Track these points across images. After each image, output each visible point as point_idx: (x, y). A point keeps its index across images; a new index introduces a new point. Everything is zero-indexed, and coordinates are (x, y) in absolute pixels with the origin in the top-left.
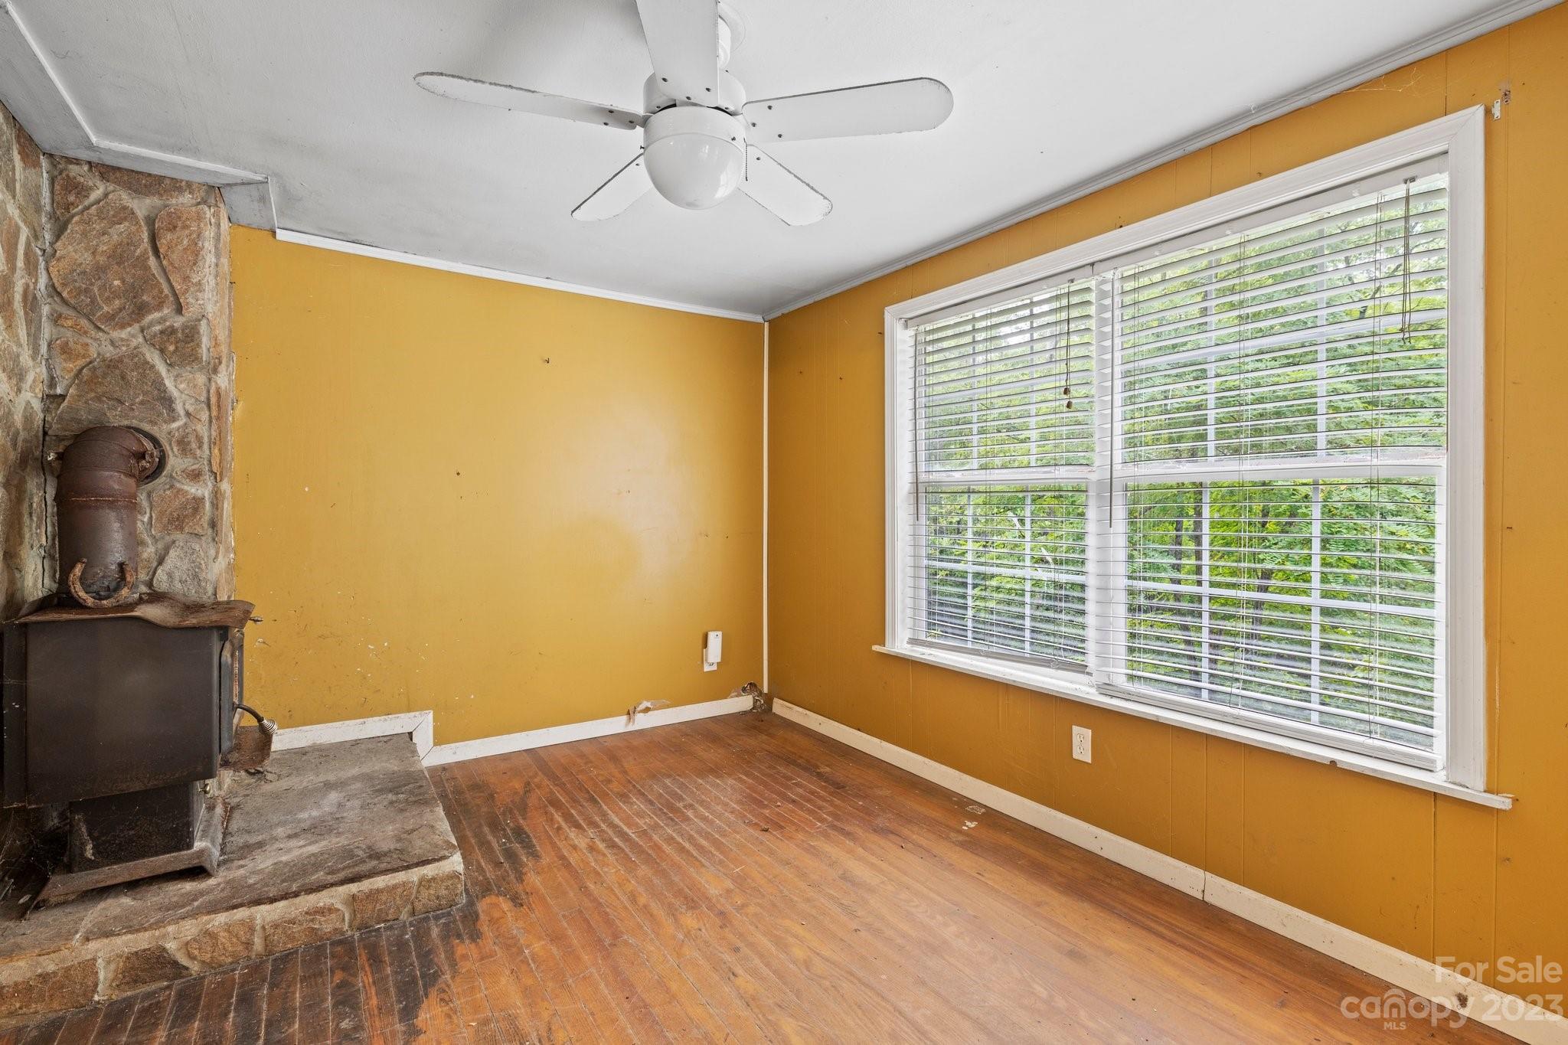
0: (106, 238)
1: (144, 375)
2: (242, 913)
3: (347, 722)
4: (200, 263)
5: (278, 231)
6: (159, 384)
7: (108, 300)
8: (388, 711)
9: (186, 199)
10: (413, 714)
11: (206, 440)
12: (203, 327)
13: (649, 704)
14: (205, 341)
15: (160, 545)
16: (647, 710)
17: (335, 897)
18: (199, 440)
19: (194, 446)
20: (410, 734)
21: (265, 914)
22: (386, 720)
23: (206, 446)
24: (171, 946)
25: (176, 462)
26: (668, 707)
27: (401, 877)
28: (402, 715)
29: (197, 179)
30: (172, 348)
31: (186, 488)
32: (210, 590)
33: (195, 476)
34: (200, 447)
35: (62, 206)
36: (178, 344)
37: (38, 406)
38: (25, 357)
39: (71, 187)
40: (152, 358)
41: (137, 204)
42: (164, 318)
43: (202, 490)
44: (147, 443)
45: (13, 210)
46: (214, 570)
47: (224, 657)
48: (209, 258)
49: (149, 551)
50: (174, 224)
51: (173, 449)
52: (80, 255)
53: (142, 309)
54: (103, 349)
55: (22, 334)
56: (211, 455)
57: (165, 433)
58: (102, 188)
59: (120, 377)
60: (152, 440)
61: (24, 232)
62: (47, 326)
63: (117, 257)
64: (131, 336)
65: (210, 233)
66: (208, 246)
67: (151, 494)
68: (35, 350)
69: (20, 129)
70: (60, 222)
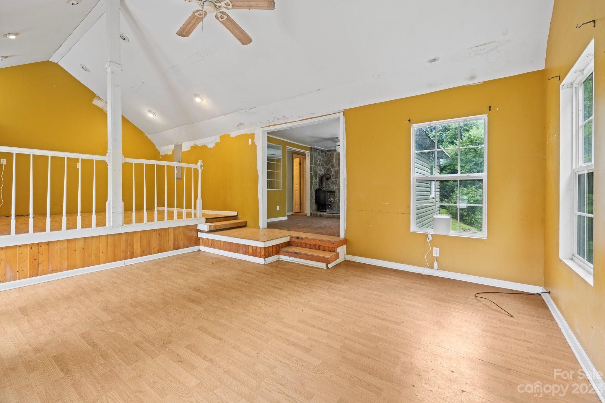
0: (328, 157)
6: (331, 170)
7: (328, 163)
9: (333, 152)
14: (334, 165)
25: (332, 177)
29: (333, 149)
32: (334, 190)
33: (333, 179)
35: (325, 155)
36: (332, 166)
37: (323, 173)
38: (322, 169)
39: (326, 153)
40: (331, 168)
41: (330, 153)
42: (331, 164)
43: (334, 180)
44: (328, 176)
45: (320, 157)
46: (335, 188)
47: (328, 194)
48: (334, 157)
49: (330, 186)
50: (332, 154)
51: (332, 176)
52: (326, 159)
53: (330, 163)
54: (328, 167)
55: (321, 167)
56: (335, 176)
57: (331, 175)
58: (327, 153)
59: (328, 170)
60: (330, 175)
61: (322, 158)
62: (324, 166)
63: (328, 159)
64: (329, 166)
65: (334, 154)
66: (334, 156)
67: (330, 180)
68: (323, 169)
69: (321, 150)
70: (325, 157)
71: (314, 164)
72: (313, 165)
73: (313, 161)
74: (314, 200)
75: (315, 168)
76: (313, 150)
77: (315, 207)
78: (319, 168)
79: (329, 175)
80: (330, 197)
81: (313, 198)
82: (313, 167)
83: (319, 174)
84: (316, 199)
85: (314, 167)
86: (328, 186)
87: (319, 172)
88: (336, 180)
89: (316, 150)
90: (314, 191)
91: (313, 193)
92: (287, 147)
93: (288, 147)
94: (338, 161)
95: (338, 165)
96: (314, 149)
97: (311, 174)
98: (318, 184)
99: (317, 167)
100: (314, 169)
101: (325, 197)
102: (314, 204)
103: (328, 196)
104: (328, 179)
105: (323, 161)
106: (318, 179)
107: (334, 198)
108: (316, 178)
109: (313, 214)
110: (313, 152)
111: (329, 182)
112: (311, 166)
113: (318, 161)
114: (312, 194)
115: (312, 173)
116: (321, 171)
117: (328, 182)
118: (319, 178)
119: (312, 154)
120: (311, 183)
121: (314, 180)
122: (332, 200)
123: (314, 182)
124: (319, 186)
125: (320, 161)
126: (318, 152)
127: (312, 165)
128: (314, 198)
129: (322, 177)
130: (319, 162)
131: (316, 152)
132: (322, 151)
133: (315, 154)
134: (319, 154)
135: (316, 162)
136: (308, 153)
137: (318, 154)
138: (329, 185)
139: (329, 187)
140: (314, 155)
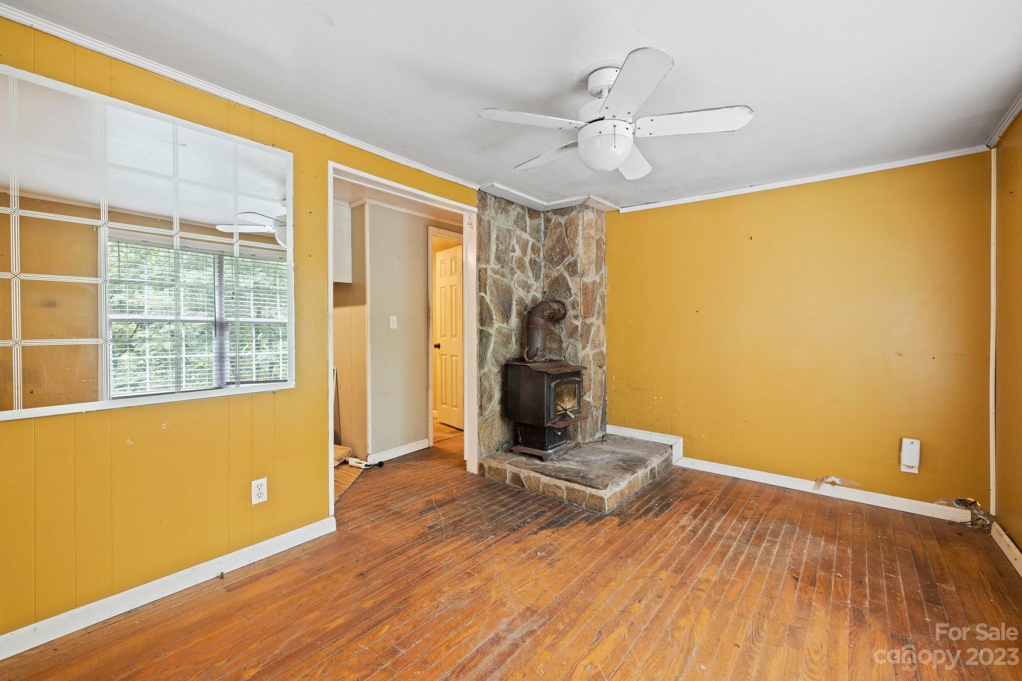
0: (555, 235)
1: (563, 281)
2: (538, 475)
3: (645, 431)
4: (578, 236)
5: (620, 210)
6: (567, 285)
7: (556, 257)
8: (662, 431)
9: (574, 213)
10: (672, 436)
11: (579, 303)
12: (579, 260)
13: (837, 481)
14: (579, 265)
15: (567, 344)
16: (833, 483)
17: (563, 484)
18: (578, 303)
19: (576, 306)
20: (672, 446)
21: (544, 479)
22: (660, 435)
23: (579, 306)
24: (522, 476)
25: (571, 313)
26: (858, 488)
27: (583, 488)
28: (668, 435)
29: (576, 204)
30: (570, 270)
31: (574, 322)
32: (580, 361)
33: (576, 317)
34: (578, 306)
35: (546, 228)
36: (572, 268)
37: (539, 296)
38: (531, 281)
39: (548, 220)
40: (566, 274)
41: (563, 220)
42: (569, 259)
43: (578, 323)
44: (555, 306)
45: (526, 236)
46: (581, 354)
47: (553, 384)
48: (580, 233)
49: (564, 345)
50: (571, 224)
51: (569, 308)
52: (549, 243)
53: (564, 257)
54: (555, 274)
55: (530, 274)
56: (581, 309)
57: (568, 302)
58: (554, 218)
59: (558, 284)
60: (563, 305)
61: (532, 241)
62: (543, 269)
63: (558, 241)
64: (561, 268)
65: (580, 223)
66: (580, 228)
67: (565, 324)
68: (537, 278)
69: (529, 209)
70: (546, 234)
71: (498, 259)
72: (493, 264)
73: (493, 247)
74: (495, 406)
75: (503, 276)
76: (491, 202)
77: (499, 432)
78: (518, 275)
79: (558, 302)
80: (559, 396)
81: (490, 398)
82: (489, 273)
83: (521, 301)
84: (504, 401)
85: (496, 272)
86: (555, 346)
87: (518, 292)
88: (588, 321)
89: (505, 203)
90: (495, 370)
91: (492, 377)
92: (332, 165)
93: (335, 170)
94: (595, 250)
95: (593, 266)
96: (495, 197)
97: (481, 302)
98: (514, 340)
99: (512, 273)
100: (494, 281)
101: (539, 399)
102: (498, 423)
103: (552, 394)
104: (557, 318)
105: (535, 250)
106: (514, 321)
107: (578, 396)
108: (506, 317)
109: (490, 467)
110: (490, 213)
111: (562, 330)
112: (483, 266)
113: (514, 251)
114: (486, 383)
115: (488, 298)
116: (527, 287)
117: (556, 329)
118: (520, 314)
119: (485, 218)
120: (483, 336)
121: (497, 323)
122: (568, 404)
123: (499, 331)
124: (522, 346)
125: (524, 252)
126: (514, 212)
127: (488, 262)
128: (497, 395)
129: (529, 313)
130: (518, 253)
131: (505, 211)
132: (533, 213)
133: (501, 222)
134: (519, 222)
135: (505, 252)
136: (469, 213)
137: (515, 222)
138: (561, 342)
139: (561, 348)
140: (494, 225)
